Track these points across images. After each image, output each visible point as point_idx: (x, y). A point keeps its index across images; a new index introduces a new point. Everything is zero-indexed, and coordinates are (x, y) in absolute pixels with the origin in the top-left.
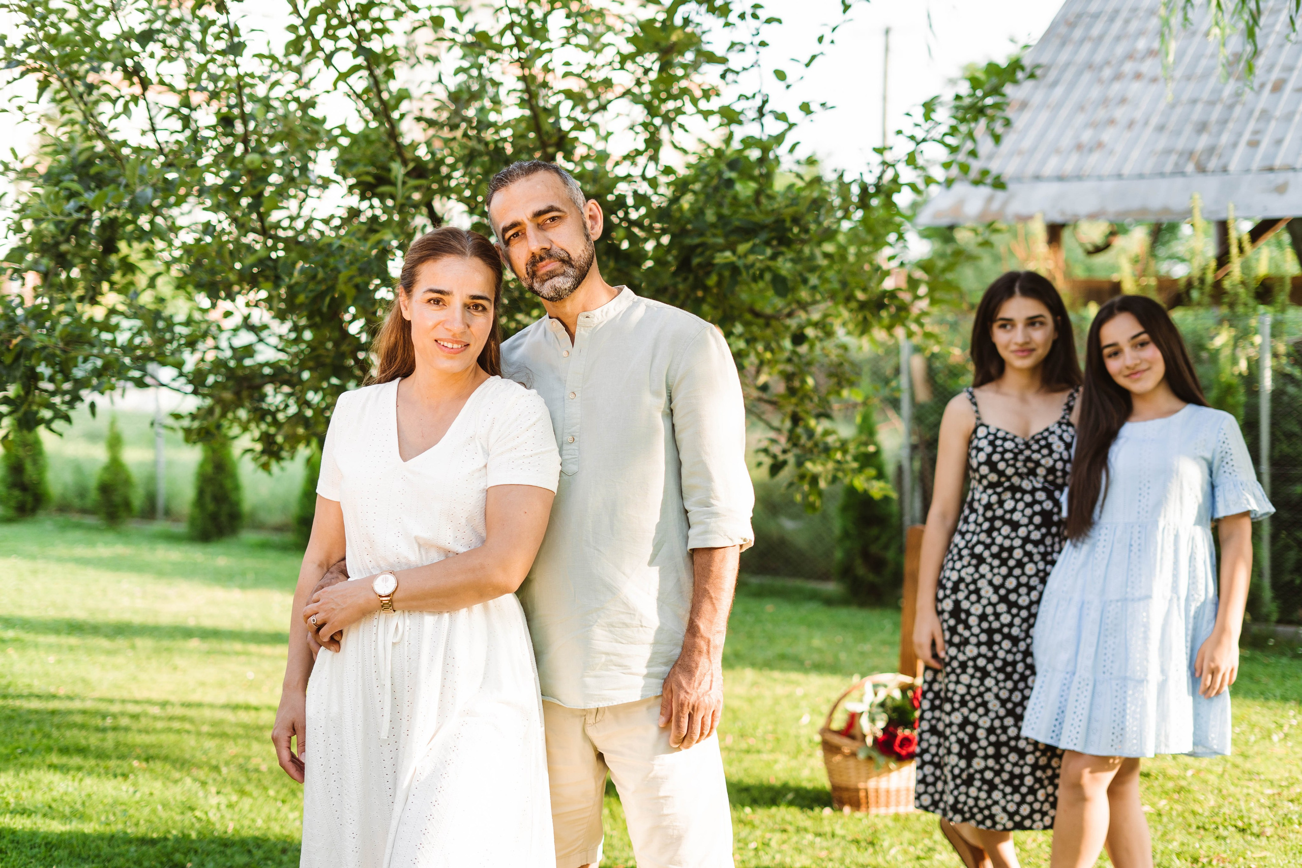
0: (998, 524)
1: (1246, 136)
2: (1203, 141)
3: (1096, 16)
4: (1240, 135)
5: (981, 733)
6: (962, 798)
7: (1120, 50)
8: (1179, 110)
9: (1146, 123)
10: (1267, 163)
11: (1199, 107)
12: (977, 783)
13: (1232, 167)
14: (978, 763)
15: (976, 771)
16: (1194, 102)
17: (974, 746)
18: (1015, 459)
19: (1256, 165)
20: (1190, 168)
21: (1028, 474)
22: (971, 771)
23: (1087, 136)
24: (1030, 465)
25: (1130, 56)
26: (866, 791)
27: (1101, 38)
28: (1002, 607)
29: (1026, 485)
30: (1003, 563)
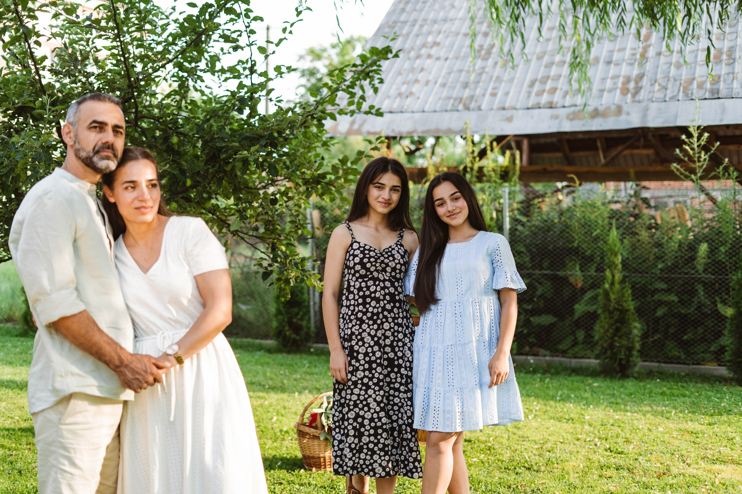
0: (368, 300)
1: (489, 91)
2: (467, 93)
3: (405, 22)
4: (486, 90)
5: (366, 422)
7: (419, 42)
8: (452, 75)
9: (436, 82)
10: (502, 105)
11: (463, 74)
12: (365, 451)
13: (483, 107)
14: (365, 440)
15: (364, 444)
16: (461, 71)
17: (362, 430)
18: (376, 262)
19: (495, 107)
20: (461, 107)
21: (382, 271)
22: (362, 444)
23: (404, 89)
24: (383, 265)
25: (424, 45)
27: (408, 35)
28: (376, 348)
29: (381, 277)
30: (375, 322)
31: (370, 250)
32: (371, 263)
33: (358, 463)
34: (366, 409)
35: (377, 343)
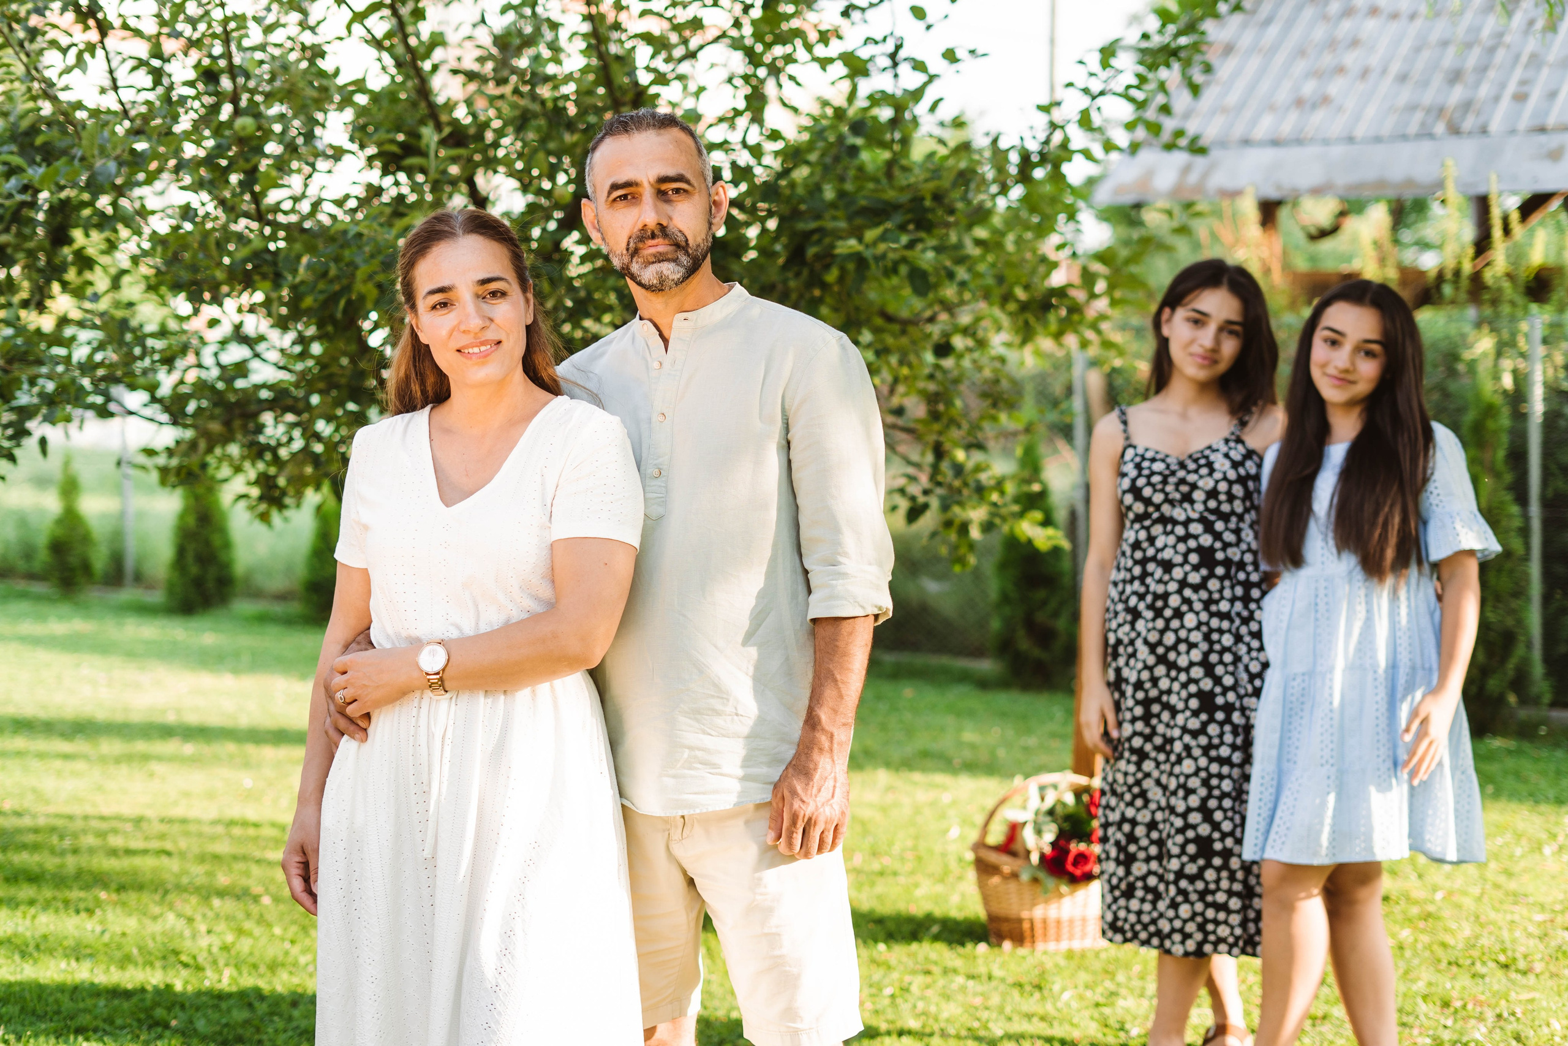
0: (1151, 567)
1: (1511, 88)
2: (1456, 95)
4: (1503, 86)
5: (1140, 831)
6: (1122, 914)
8: (1426, 54)
9: (1384, 71)
10: (1537, 122)
11: (1451, 51)
12: (1140, 893)
13: (1495, 126)
14: (1139, 868)
15: (1137, 879)
16: (1444, 44)
17: (1132, 848)
18: (1165, 482)
19: (1523, 124)
20: (1440, 128)
21: (1181, 502)
22: (1131, 879)
23: (1309, 88)
24: (1184, 489)
26: (1032, 921)
28: (1160, 670)
29: (1179, 514)
30: (1158, 613)
31: (1153, 460)
32: (1153, 485)
33: (1126, 920)
34: (1139, 802)
35: (1162, 660)
